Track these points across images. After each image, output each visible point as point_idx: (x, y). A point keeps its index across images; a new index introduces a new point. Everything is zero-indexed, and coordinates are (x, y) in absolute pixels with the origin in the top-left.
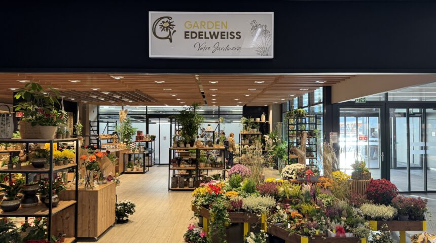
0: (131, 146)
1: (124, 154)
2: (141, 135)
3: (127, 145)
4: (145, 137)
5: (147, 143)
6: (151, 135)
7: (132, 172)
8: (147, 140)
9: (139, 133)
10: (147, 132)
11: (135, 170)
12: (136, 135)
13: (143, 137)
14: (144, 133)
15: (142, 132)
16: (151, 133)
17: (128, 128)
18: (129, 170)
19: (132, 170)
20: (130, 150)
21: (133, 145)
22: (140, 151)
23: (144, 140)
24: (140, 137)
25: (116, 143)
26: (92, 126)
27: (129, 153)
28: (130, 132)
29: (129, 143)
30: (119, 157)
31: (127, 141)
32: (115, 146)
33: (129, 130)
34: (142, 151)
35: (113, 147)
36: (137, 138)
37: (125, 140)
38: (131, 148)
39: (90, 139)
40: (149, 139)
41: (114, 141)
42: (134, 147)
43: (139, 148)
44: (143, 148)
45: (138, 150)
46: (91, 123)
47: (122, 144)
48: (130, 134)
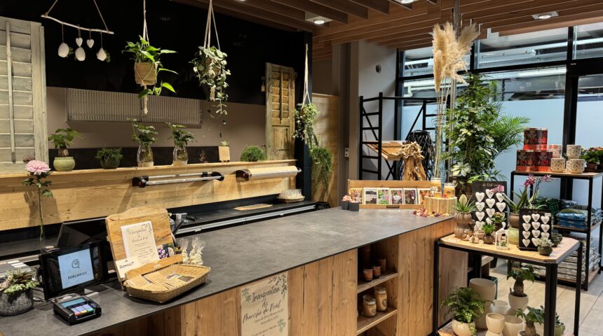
0: (480, 205)
1: (438, 245)
2: (539, 148)
3: (458, 192)
4: (557, 157)
5: (567, 183)
6: (586, 147)
8: (568, 171)
9: (535, 136)
10: (570, 134)
12: (521, 147)
13: (550, 155)
14: (555, 138)
15: (545, 133)
16: (585, 140)
17: (472, 116)
20: (471, 227)
21: (491, 202)
22: (526, 242)
23: (553, 169)
24: (537, 154)
25: (417, 179)
26: (367, 115)
27: (467, 244)
28: (482, 133)
29: (470, 182)
30: (394, 270)
31: (463, 173)
32: (410, 195)
33: (477, 122)
34: (535, 241)
35: (397, 198)
36: (522, 159)
37: (456, 167)
38: (480, 215)
39: (362, 156)
40: (577, 164)
41: (408, 171)
42: (495, 207)
43: (522, 221)
44: (545, 227)
45: (513, 233)
46: (365, 104)
47: (435, 190)
48: (483, 143)
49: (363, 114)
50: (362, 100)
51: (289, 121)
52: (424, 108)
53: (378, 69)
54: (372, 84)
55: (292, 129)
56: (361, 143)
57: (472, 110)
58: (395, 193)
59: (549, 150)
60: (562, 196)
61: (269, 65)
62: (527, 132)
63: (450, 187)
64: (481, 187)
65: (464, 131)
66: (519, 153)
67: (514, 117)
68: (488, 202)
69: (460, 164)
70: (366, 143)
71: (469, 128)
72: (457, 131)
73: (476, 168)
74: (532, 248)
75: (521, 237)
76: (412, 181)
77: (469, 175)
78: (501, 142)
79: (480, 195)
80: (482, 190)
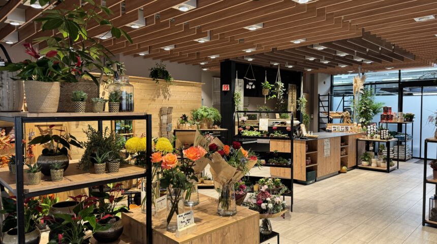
0: (369, 129)
1: (357, 140)
2: (389, 113)
3: (362, 126)
4: (395, 116)
5: (400, 125)
6: (406, 113)
7: (370, 167)
8: (399, 121)
9: (387, 109)
10: (400, 109)
11: (373, 166)
12: (382, 113)
13: (392, 116)
14: (395, 110)
15: (390, 108)
16: (406, 111)
17: (365, 103)
18: (365, 164)
19: (370, 165)
20: (367, 135)
21: (372, 128)
22: (382, 138)
23: (393, 121)
24: (388, 116)
25: (348, 123)
26: (321, 101)
27: (366, 139)
28: (369, 108)
29: (366, 123)
30: (347, 145)
31: (363, 121)
32: (347, 128)
33: (367, 105)
34: (384, 137)
35: (343, 129)
36: (383, 117)
37: (361, 119)
38: (369, 132)
39: (319, 118)
40: (401, 119)
41: (345, 121)
42: (373, 130)
43: (381, 132)
44: (387, 133)
45: (379, 136)
46: (321, 97)
47: (355, 126)
48: (370, 112)
49: (320, 101)
50: (319, 95)
51: (295, 104)
52: (343, 98)
53: (324, 83)
54: (323, 89)
55: (295, 107)
56: (319, 112)
57: (366, 101)
58: (342, 127)
59: (392, 114)
60: (398, 131)
61: (289, 85)
62: (384, 108)
63: (360, 125)
64: (369, 124)
65: (363, 108)
66: (381, 115)
67: (379, 103)
68: (371, 128)
69: (362, 118)
70: (321, 112)
71: (365, 107)
72: (361, 108)
73: (367, 120)
74: (384, 139)
75: (381, 136)
76: (347, 124)
77: (365, 122)
78: (375, 112)
79: (369, 127)
80: (369, 125)
